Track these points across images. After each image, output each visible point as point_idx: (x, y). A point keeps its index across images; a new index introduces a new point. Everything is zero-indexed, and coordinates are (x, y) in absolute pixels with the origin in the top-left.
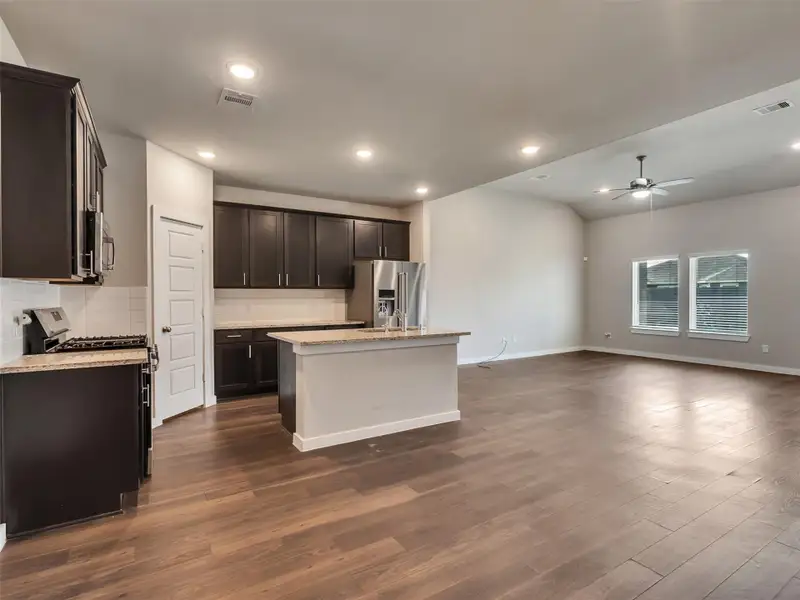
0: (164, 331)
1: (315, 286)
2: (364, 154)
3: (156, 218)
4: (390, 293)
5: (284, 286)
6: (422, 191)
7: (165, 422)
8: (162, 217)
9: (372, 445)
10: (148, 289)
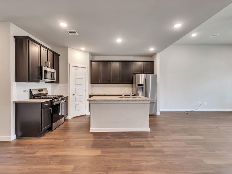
0: (74, 95)
1: (120, 83)
2: (119, 40)
3: (71, 66)
4: (142, 85)
5: (110, 83)
6: (152, 49)
7: (74, 118)
8: (73, 66)
9: (109, 134)
10: (69, 84)
